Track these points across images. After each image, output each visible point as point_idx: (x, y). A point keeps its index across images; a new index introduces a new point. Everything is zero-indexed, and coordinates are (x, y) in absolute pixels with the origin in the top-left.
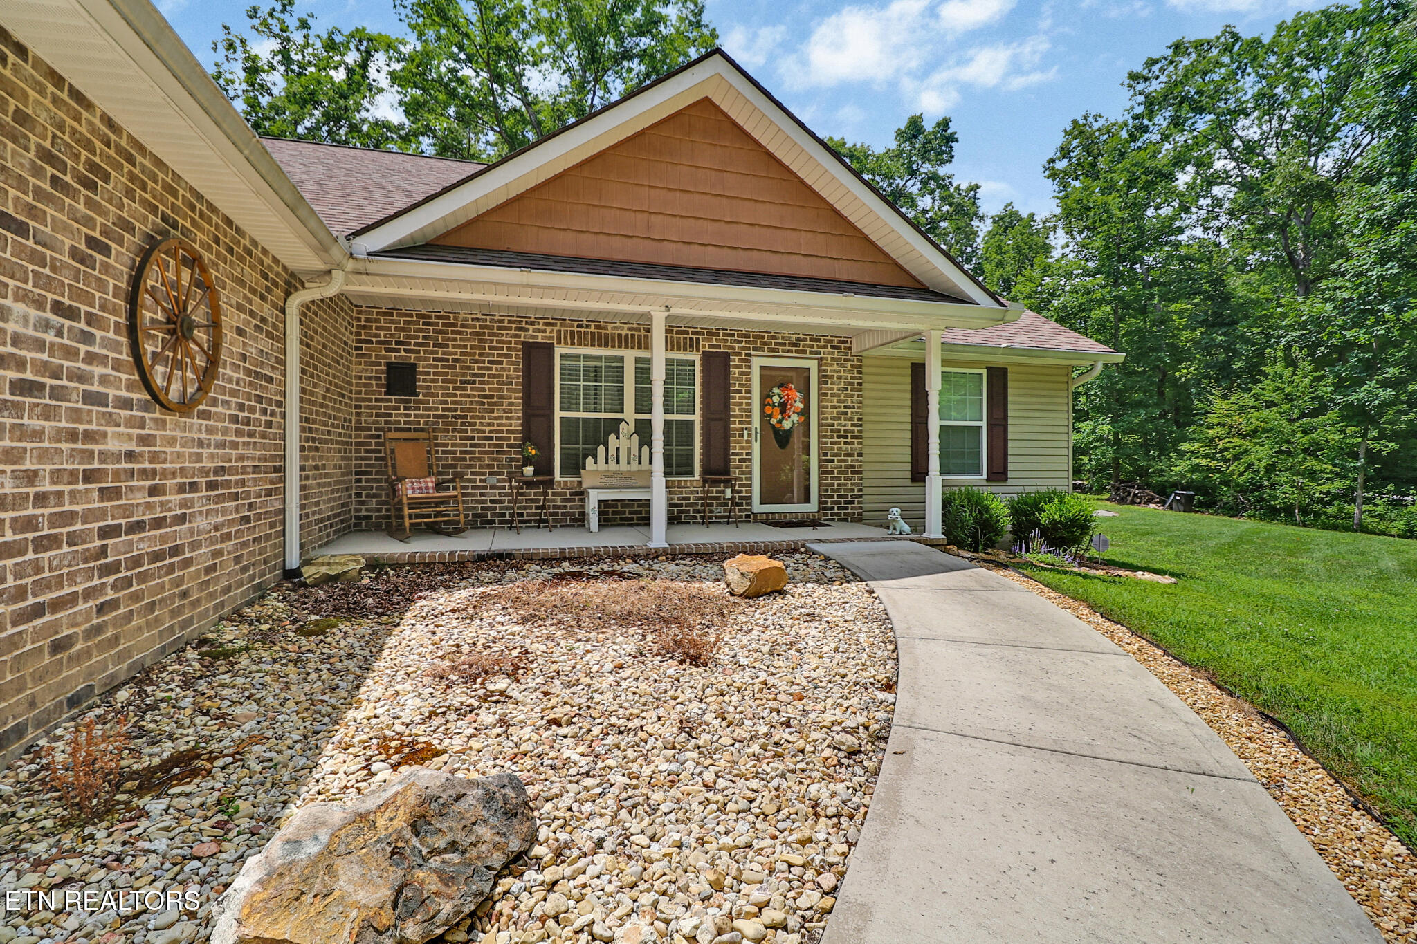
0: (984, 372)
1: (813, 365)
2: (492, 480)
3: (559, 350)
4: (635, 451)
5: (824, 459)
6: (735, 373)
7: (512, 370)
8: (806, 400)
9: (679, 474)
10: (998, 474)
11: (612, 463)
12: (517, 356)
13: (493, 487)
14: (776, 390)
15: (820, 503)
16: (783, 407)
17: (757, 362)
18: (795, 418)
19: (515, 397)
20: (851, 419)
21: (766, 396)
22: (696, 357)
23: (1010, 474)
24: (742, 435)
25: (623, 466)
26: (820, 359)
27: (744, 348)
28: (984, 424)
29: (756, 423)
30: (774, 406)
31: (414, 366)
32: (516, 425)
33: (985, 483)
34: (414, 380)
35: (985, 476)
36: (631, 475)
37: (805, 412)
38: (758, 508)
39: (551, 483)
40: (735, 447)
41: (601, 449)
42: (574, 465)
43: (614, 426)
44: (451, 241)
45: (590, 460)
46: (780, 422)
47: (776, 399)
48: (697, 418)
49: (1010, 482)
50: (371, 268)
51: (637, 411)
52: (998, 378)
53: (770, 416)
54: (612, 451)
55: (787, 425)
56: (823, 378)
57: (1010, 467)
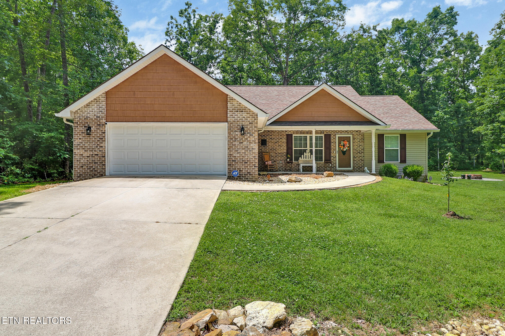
0: (399, 135)
1: (351, 136)
2: (281, 162)
3: (293, 135)
4: (310, 156)
5: (354, 157)
6: (332, 138)
7: (284, 140)
8: (350, 144)
9: (319, 161)
10: (403, 160)
11: (305, 158)
12: (285, 137)
13: (281, 163)
14: (342, 142)
15: (353, 168)
16: (344, 146)
17: (337, 136)
18: (347, 148)
19: (285, 145)
20: (361, 148)
21: (339, 143)
22: (323, 135)
23: (407, 161)
24: (334, 152)
25: (307, 159)
26: (353, 134)
27: (334, 133)
28: (399, 149)
29: (337, 149)
30: (341, 145)
31: (266, 140)
32: (285, 151)
33: (399, 163)
34: (266, 143)
35: (399, 162)
36: (309, 161)
37: (349, 147)
38: (338, 168)
39: (292, 163)
40: (332, 155)
41: (302, 156)
42: (297, 159)
43: (305, 151)
44: (278, 121)
45: (300, 158)
46: (343, 149)
47: (342, 144)
48: (323, 149)
49: (407, 163)
50: (268, 127)
51: (310, 147)
52: (403, 137)
53: (341, 148)
54: (305, 156)
55: (345, 150)
56: (354, 139)
57: (407, 159)
